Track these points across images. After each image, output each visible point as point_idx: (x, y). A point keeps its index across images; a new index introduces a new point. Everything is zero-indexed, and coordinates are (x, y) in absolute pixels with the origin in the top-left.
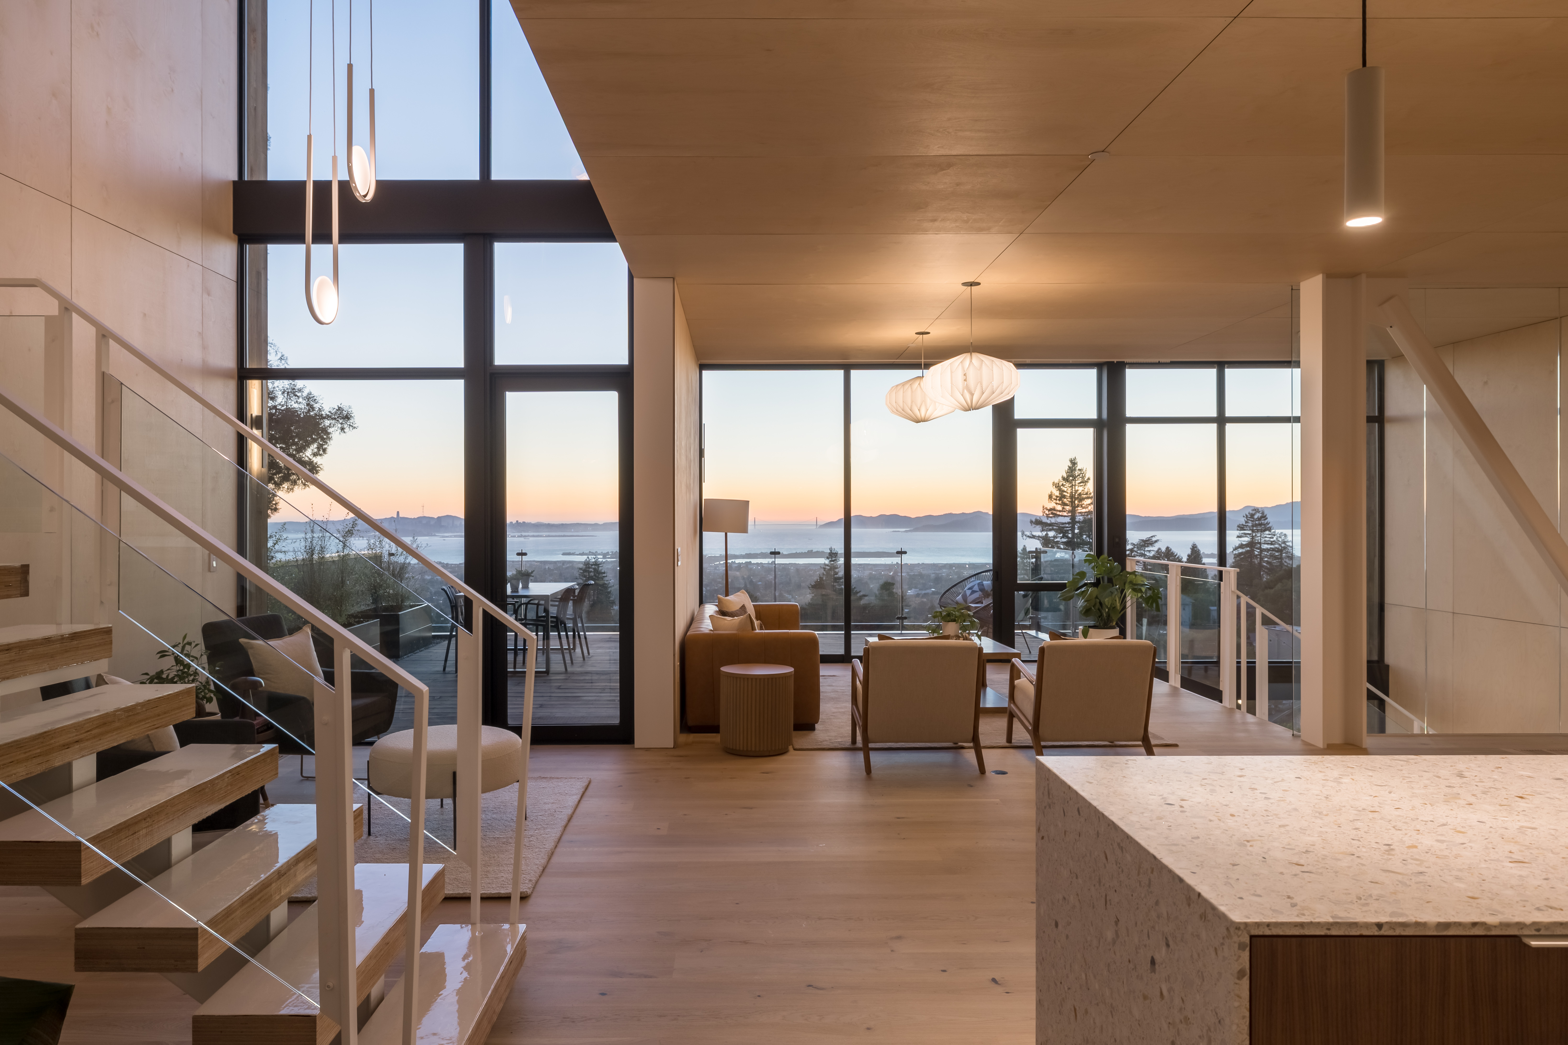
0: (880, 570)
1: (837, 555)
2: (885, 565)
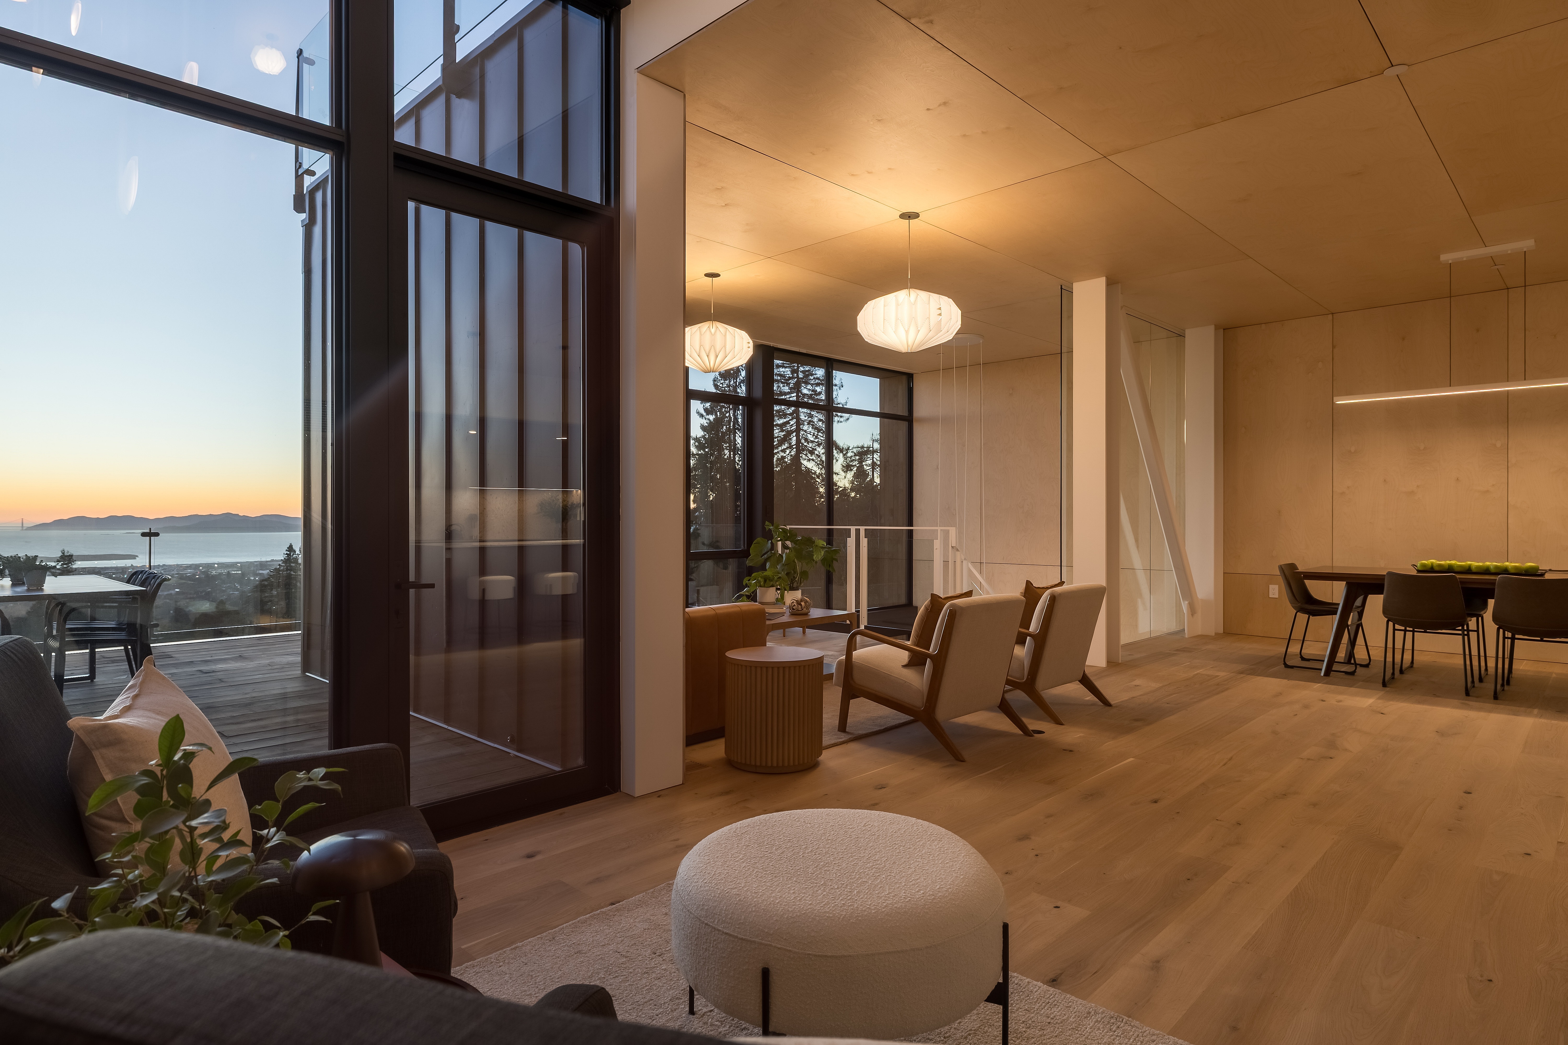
0: (111, 573)
1: (71, 558)
2: (116, 568)
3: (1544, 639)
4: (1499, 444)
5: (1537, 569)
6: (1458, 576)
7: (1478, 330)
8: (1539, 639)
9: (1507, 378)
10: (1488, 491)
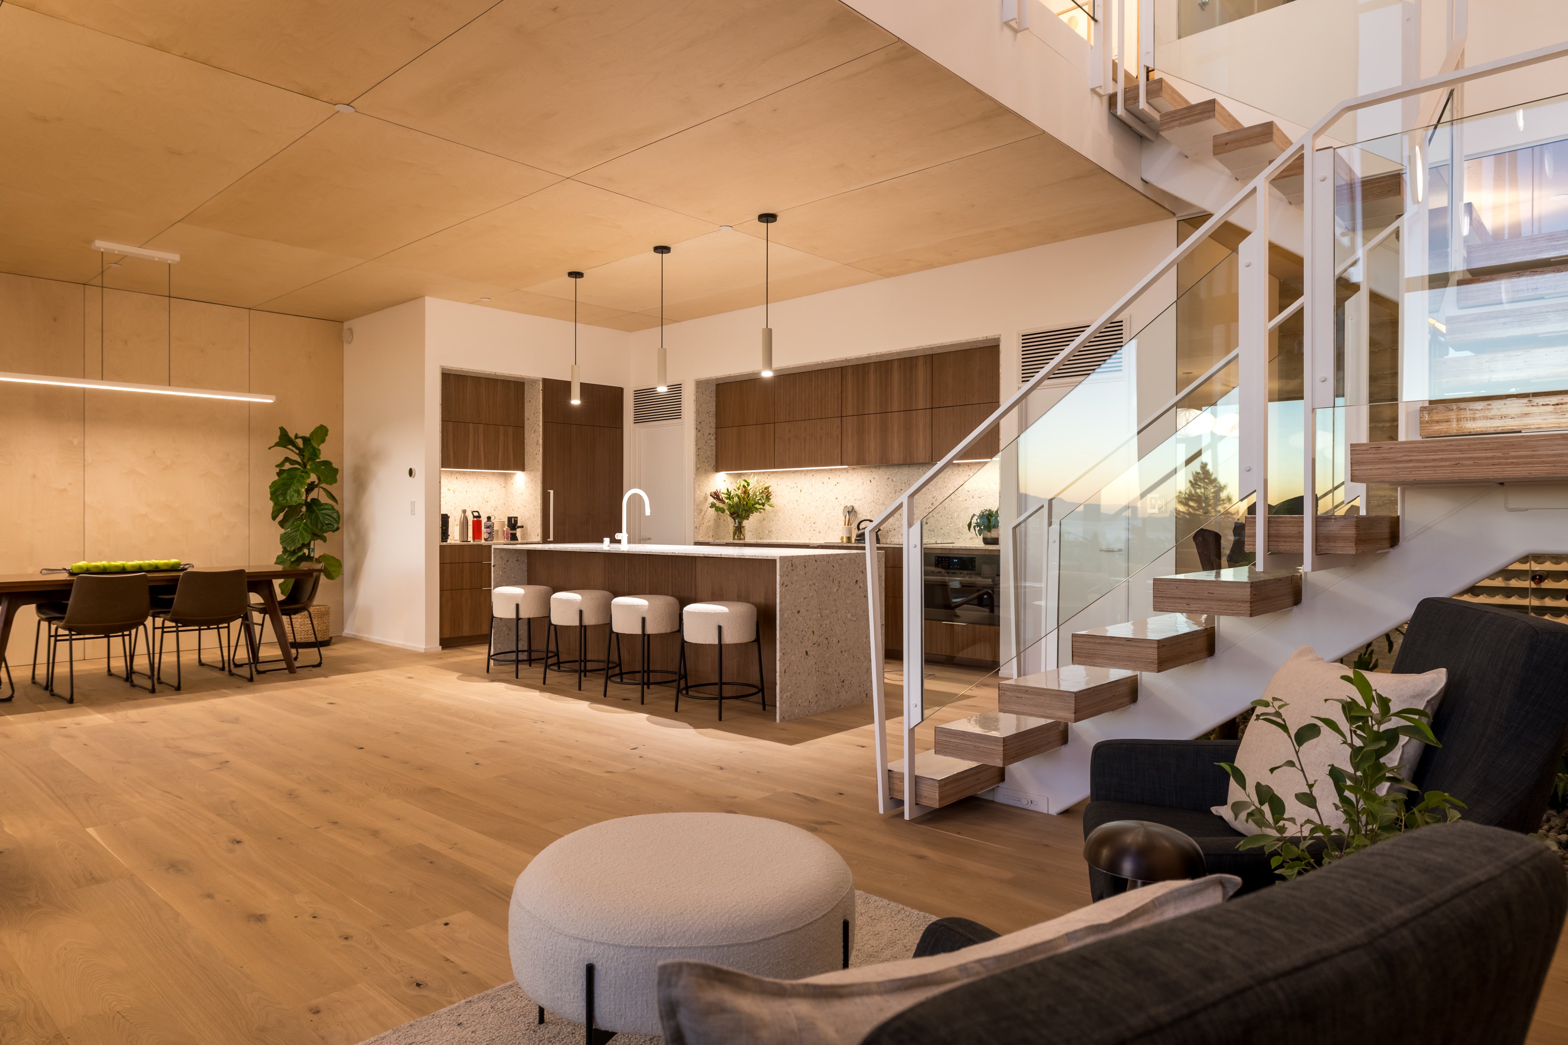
3: (211, 627)
4: (75, 442)
5: (179, 564)
6: (149, 575)
7: (55, 320)
8: (206, 627)
9: (84, 375)
10: (65, 490)
